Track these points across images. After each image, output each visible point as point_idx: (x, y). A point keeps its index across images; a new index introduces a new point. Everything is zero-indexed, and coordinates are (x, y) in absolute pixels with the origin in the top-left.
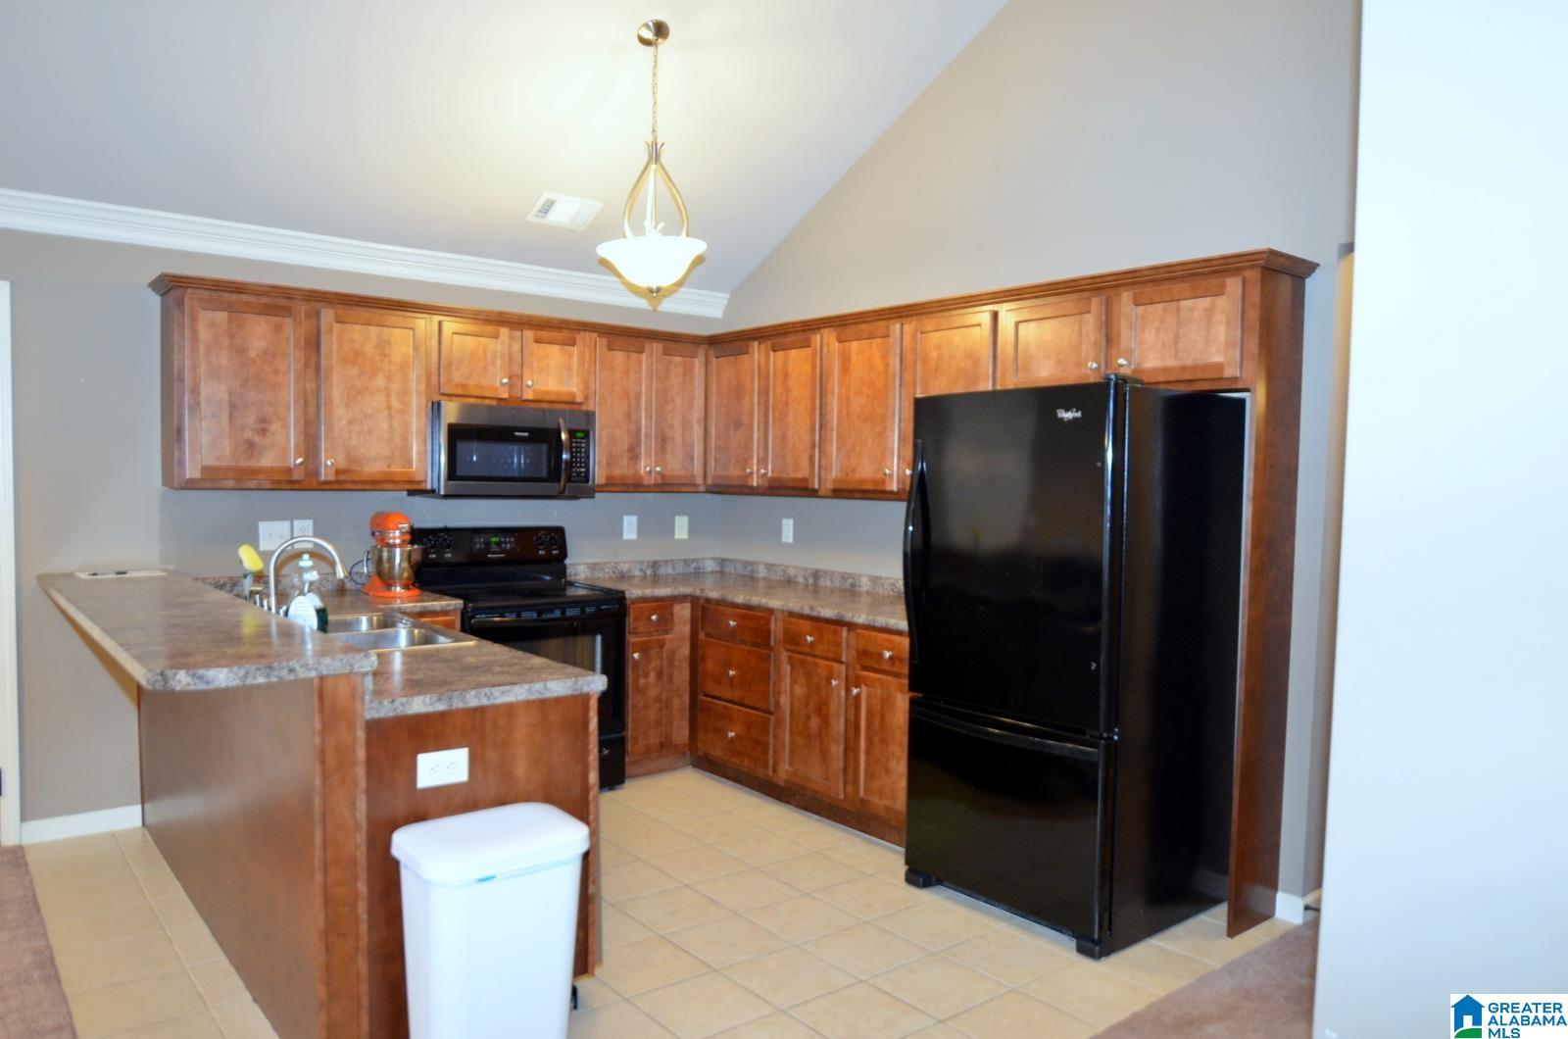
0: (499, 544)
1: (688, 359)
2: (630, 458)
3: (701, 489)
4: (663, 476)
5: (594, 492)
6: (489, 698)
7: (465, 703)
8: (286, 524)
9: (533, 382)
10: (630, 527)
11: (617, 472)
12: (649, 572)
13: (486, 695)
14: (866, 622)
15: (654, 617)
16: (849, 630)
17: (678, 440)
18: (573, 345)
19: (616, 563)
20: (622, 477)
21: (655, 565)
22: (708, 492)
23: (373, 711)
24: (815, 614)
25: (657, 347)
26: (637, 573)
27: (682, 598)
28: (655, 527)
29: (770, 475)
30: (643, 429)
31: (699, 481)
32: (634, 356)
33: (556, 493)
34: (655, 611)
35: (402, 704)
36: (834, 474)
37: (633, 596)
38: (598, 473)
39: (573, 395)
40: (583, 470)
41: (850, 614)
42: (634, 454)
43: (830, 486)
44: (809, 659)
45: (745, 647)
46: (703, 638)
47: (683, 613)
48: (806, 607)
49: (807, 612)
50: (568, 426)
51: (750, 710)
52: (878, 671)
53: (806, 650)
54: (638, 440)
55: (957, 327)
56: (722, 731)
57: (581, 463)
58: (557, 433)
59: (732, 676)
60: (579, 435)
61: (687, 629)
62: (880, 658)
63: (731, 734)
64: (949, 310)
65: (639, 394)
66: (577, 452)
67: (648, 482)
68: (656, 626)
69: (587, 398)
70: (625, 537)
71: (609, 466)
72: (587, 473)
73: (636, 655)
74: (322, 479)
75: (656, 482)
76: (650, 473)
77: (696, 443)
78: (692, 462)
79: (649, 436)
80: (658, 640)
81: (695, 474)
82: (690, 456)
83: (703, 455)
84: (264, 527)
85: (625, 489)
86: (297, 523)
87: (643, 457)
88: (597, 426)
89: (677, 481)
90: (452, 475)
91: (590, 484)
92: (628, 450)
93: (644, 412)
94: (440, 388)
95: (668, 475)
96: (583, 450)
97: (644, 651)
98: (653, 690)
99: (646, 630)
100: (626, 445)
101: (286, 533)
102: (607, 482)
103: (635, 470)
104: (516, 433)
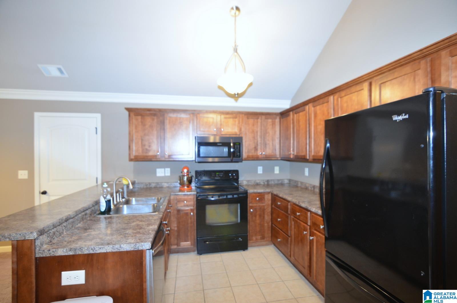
0: (218, 175)
1: (274, 120)
2: (255, 150)
3: (279, 159)
4: (266, 155)
5: (242, 160)
6: (93, 251)
7: (82, 252)
8: (164, 169)
9: (224, 130)
10: (260, 170)
11: (251, 154)
12: (266, 183)
13: (92, 249)
14: (315, 212)
15: (257, 199)
16: (311, 213)
17: (271, 144)
18: (236, 118)
19: (255, 180)
20: (252, 156)
21: (268, 181)
22: (281, 160)
23: (40, 254)
24: (300, 205)
25: (263, 117)
26: (262, 183)
27: (269, 193)
28: (268, 170)
29: (295, 154)
30: (259, 142)
31: (278, 156)
32: (256, 120)
33: (230, 161)
34: (258, 196)
35: (53, 252)
36: (313, 154)
37: (250, 192)
38: (245, 155)
39: (236, 132)
41: (310, 207)
42: (256, 149)
43: (311, 158)
44: (299, 221)
45: (282, 212)
46: (273, 206)
47: (268, 197)
48: (297, 202)
49: (297, 203)
50: (234, 142)
51: (284, 234)
52: (320, 232)
53: (298, 217)
54: (257, 145)
55: (354, 92)
56: (277, 238)
57: (238, 152)
58: (230, 143)
59: (279, 221)
60: (237, 144)
61: (270, 202)
62: (320, 227)
63: (279, 240)
64: (351, 86)
65: (257, 131)
66: (237, 149)
67: (261, 157)
68: (258, 201)
69: (241, 133)
70: (259, 173)
71: (248, 153)
72: (240, 155)
73: (252, 210)
74: (165, 158)
75: (263, 157)
76: (261, 154)
77: (277, 145)
78: (276, 151)
79: (261, 143)
80: (259, 206)
81: (277, 154)
82: (275, 149)
83: (279, 148)
84: (158, 170)
85: (253, 159)
86: (166, 169)
87: (259, 150)
88: (244, 141)
89: (271, 157)
90: (199, 156)
91: (241, 158)
92: (254, 148)
93: (259, 137)
94: (197, 132)
95: (268, 155)
96: (239, 148)
97: (255, 209)
98: (258, 221)
99: (255, 203)
100: (253, 146)
101: (163, 171)
102: (247, 157)
103: (257, 154)
104: (218, 144)
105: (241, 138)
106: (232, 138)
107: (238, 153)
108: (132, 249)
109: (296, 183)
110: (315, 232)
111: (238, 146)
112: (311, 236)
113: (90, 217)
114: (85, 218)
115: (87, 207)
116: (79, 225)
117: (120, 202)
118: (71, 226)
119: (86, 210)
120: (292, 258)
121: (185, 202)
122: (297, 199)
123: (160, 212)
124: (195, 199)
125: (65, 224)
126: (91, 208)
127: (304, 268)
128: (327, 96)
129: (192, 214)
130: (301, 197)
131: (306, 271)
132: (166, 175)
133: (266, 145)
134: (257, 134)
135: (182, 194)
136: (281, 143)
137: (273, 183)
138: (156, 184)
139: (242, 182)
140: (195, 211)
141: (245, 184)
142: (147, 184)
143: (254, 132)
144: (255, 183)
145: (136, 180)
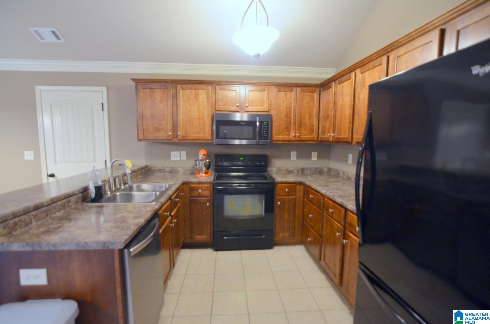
1: (312, 93)
2: (287, 131)
3: (317, 142)
5: (271, 143)
6: (54, 247)
7: (41, 248)
8: (179, 152)
9: (248, 105)
10: (294, 155)
12: (300, 171)
13: (53, 245)
14: (351, 210)
15: (287, 190)
16: (345, 211)
17: (307, 123)
18: (264, 91)
19: (287, 168)
21: (303, 169)
24: (334, 199)
25: (299, 89)
26: (296, 172)
27: (299, 183)
30: (292, 121)
32: (289, 93)
34: (287, 187)
36: (356, 136)
37: (278, 181)
38: (274, 136)
39: (264, 109)
40: (266, 135)
41: (346, 203)
42: (288, 129)
43: (355, 141)
44: (332, 219)
45: (315, 207)
46: (305, 199)
47: (300, 189)
48: (332, 196)
49: (332, 198)
50: (261, 120)
51: (315, 232)
52: (355, 235)
53: (331, 215)
54: (290, 124)
55: (418, 48)
56: (308, 237)
57: (265, 133)
58: (256, 122)
59: (311, 217)
60: (264, 123)
61: (302, 195)
62: (355, 230)
63: (309, 239)
64: (414, 39)
65: (291, 107)
66: (264, 129)
67: (294, 140)
68: (288, 193)
69: (269, 110)
70: (292, 159)
71: (278, 134)
72: (268, 136)
73: (279, 203)
74: (178, 139)
75: (297, 140)
76: (295, 136)
77: (315, 125)
78: (313, 132)
79: (295, 122)
80: (289, 198)
81: (314, 137)
82: (312, 130)
83: (317, 129)
84: (173, 153)
85: (285, 142)
86: (182, 152)
87: (292, 130)
88: (274, 119)
89: (306, 139)
90: (218, 137)
91: (269, 140)
92: (286, 128)
93: (292, 114)
94: (215, 109)
95: (303, 137)
96: (266, 128)
97: (283, 202)
98: (286, 216)
99: (284, 194)
100: (285, 126)
101: (179, 155)
102: (277, 140)
103: (289, 135)
104: (241, 123)
105: (271, 118)
106: (259, 115)
107: (265, 134)
108: (101, 248)
109: (337, 172)
110: (351, 234)
111: (265, 126)
112: (345, 239)
113: (75, 205)
114: (68, 206)
115: (70, 193)
116: (58, 214)
117: (120, 188)
118: (44, 215)
119: (69, 197)
120: (322, 263)
121: (200, 190)
122: (331, 192)
123: (158, 202)
124: (212, 188)
125: (34, 213)
126: (78, 194)
127: (335, 275)
128: (379, 57)
129: (208, 204)
130: (338, 189)
131: (337, 280)
132: (182, 159)
133: (301, 125)
134: (290, 111)
135: (196, 182)
136: (319, 123)
137: (309, 171)
138: (171, 169)
139: (271, 170)
140: (212, 201)
141: (274, 172)
142: (161, 169)
143: (286, 108)
144: (287, 171)
145: (148, 164)
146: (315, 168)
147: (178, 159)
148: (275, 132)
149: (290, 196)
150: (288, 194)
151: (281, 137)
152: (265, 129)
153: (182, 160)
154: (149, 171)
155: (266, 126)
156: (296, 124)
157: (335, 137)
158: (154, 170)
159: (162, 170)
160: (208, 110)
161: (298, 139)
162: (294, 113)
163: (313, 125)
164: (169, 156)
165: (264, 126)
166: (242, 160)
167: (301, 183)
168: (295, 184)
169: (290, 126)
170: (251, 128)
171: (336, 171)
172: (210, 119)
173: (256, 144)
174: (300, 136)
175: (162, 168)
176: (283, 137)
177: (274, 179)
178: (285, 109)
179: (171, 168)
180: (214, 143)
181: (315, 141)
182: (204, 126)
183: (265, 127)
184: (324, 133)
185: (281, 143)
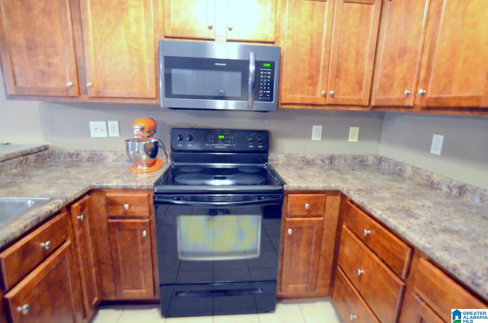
2: (310, 85)
3: (367, 108)
4: (336, 99)
8: (105, 123)
11: (298, 95)
12: (327, 162)
20: (302, 99)
27: (333, 192)
30: (322, 63)
31: (366, 102)
34: (308, 200)
38: (284, 95)
39: (266, 36)
40: (268, 92)
42: (312, 81)
45: (375, 258)
46: (344, 226)
47: (334, 203)
50: (258, 60)
54: (318, 70)
57: (267, 86)
58: (248, 63)
59: (361, 274)
60: (265, 65)
61: (336, 214)
63: (351, 315)
65: (320, 34)
66: (264, 78)
67: (323, 103)
68: (309, 211)
69: (277, 38)
70: (313, 139)
71: (292, 90)
72: (271, 94)
73: (290, 231)
74: (89, 96)
75: (330, 103)
76: (325, 96)
77: (365, 73)
78: (361, 88)
79: (326, 67)
80: (310, 221)
81: (362, 98)
82: (360, 84)
83: (370, 83)
84: (93, 125)
85: (304, 107)
86: (110, 123)
87: (320, 83)
88: (285, 60)
89: (348, 103)
90: (168, 93)
91: (273, 102)
92: (309, 78)
93: (323, 49)
94: (164, 32)
95: (341, 98)
96: (269, 77)
97: (298, 229)
98: (302, 253)
99: (300, 214)
100: (307, 75)
101: (104, 128)
102: (290, 102)
103: (314, 93)
104: (216, 64)
105: (280, 58)
106: (254, 49)
107: (266, 90)
109: (399, 167)
111: (267, 71)
121: (127, 206)
124: (151, 201)
129: (145, 233)
132: (111, 135)
133: (338, 72)
134: (319, 43)
135: (118, 187)
136: (376, 69)
137: (342, 162)
138: (90, 154)
139: (275, 158)
140: (153, 226)
141: (281, 162)
142: (72, 154)
143: (312, 36)
144: (304, 160)
145: (49, 143)
146: (354, 155)
147: (104, 135)
148: (285, 85)
149: (313, 217)
150: (309, 214)
151: (298, 97)
152: (267, 79)
153: (111, 137)
154: (50, 157)
155: (269, 73)
156: (330, 70)
157: (428, 96)
158: (59, 154)
159: (75, 156)
160: (147, 36)
161: (331, 101)
162: (325, 46)
163: (363, 74)
164: (87, 130)
165: (264, 71)
166: (222, 139)
167: (336, 192)
168: (325, 195)
169: (317, 75)
170: (238, 75)
171: (396, 165)
172: (153, 55)
173: (246, 109)
174: (336, 96)
175: (74, 152)
176: (302, 96)
177: (282, 184)
178: (309, 39)
179: (91, 151)
180: (161, 106)
181: (364, 107)
182: (141, 69)
183: (267, 75)
184: (385, 89)
185: (299, 109)
